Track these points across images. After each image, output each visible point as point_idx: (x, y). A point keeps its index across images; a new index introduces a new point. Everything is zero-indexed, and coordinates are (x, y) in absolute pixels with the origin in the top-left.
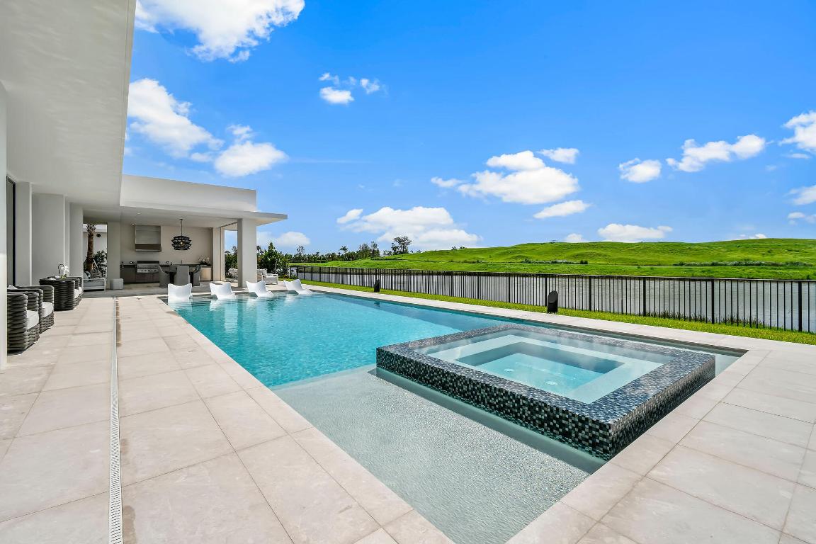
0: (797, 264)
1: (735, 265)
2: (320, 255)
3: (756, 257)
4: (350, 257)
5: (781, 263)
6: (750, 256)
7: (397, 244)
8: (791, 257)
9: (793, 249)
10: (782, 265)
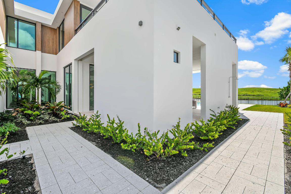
0: (260, 95)
1: (243, 95)
3: (249, 93)
5: (255, 95)
6: (247, 93)
8: (258, 93)
9: (259, 91)
10: (256, 96)
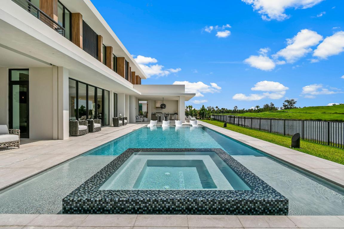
2: (245, 110)
4: (259, 111)
7: (286, 104)
